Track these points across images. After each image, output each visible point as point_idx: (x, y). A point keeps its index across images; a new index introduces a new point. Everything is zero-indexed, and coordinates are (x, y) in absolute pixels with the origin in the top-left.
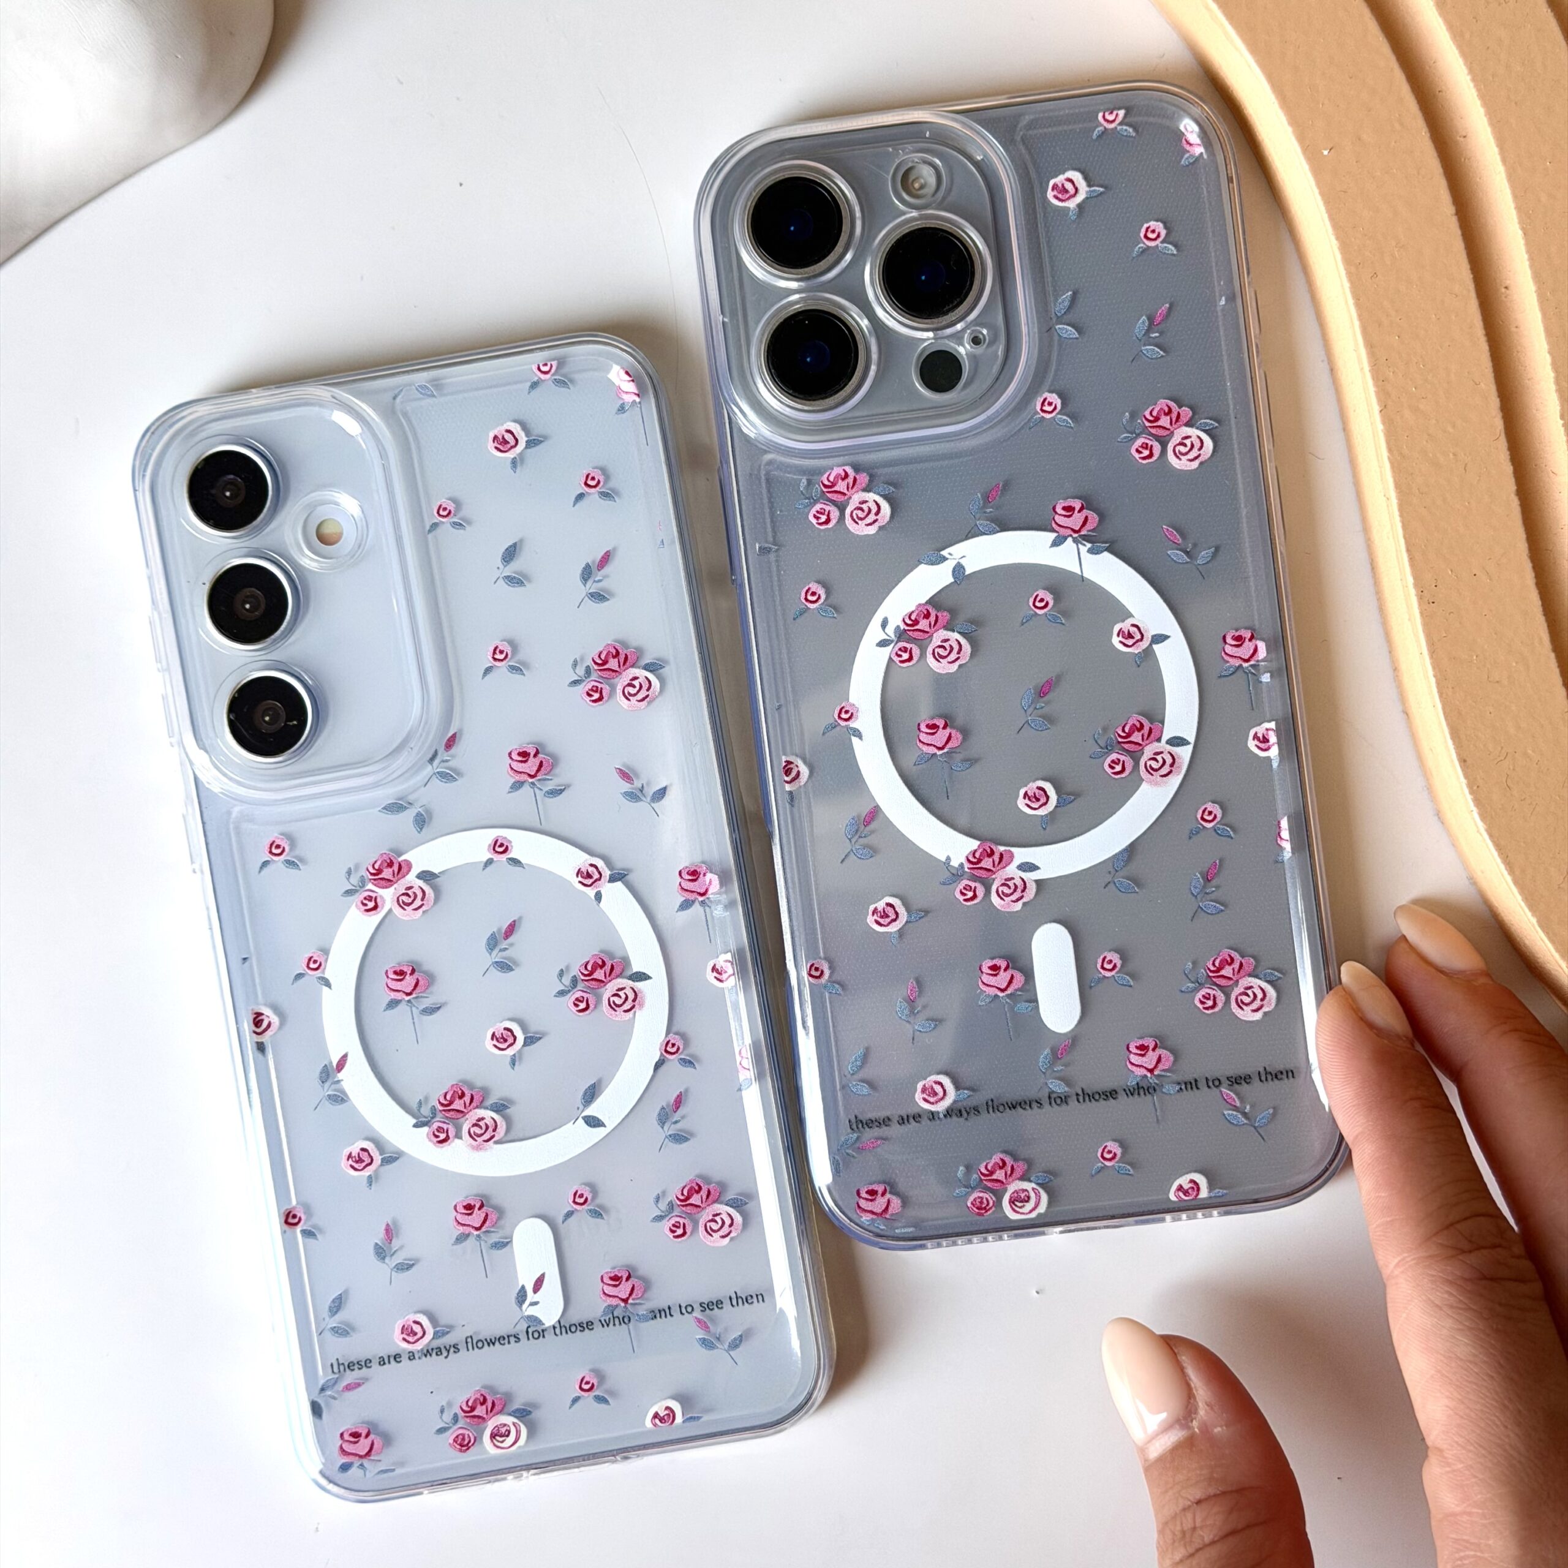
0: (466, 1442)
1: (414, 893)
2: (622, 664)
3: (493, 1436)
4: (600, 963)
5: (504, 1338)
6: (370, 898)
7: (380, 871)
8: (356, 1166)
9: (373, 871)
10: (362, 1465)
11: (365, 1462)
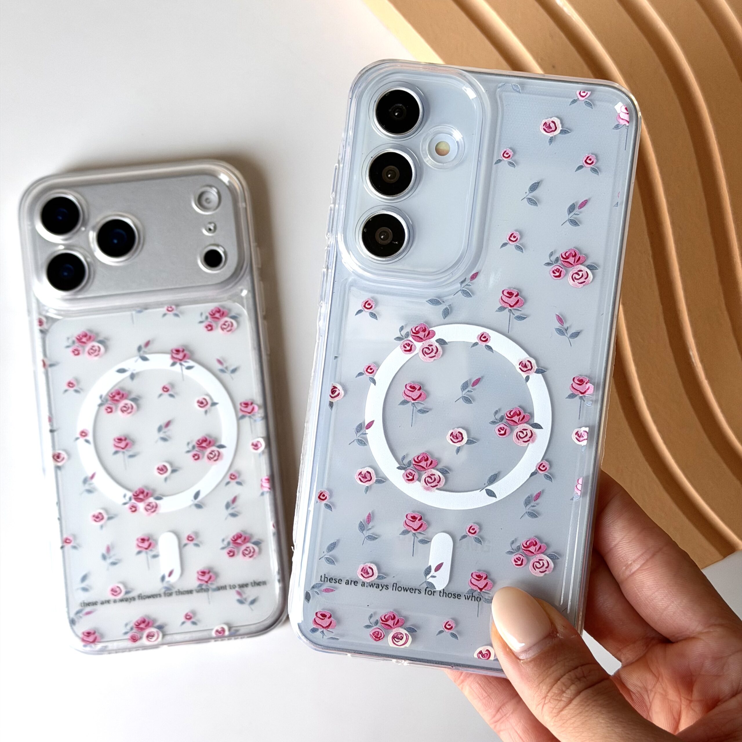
0: (379, 636)
1: (432, 349)
2: (576, 261)
3: (394, 637)
4: (518, 413)
5: (413, 590)
6: (409, 345)
7: (418, 332)
8: (362, 479)
9: (414, 331)
10: (323, 632)
11: (325, 630)
